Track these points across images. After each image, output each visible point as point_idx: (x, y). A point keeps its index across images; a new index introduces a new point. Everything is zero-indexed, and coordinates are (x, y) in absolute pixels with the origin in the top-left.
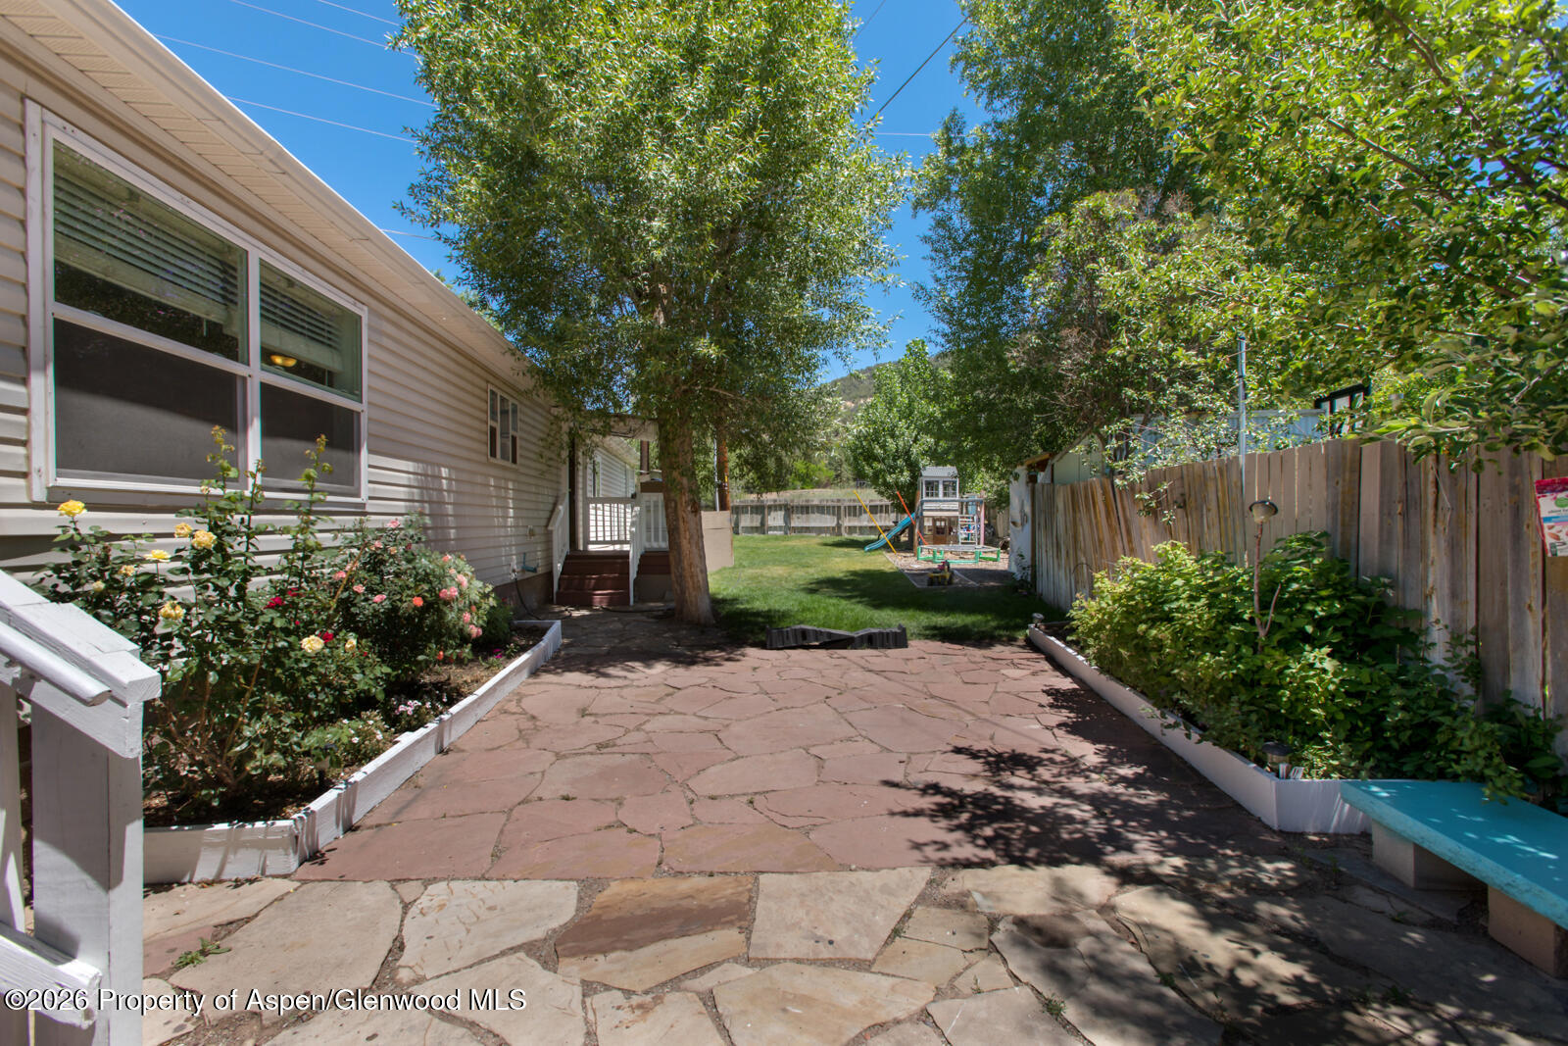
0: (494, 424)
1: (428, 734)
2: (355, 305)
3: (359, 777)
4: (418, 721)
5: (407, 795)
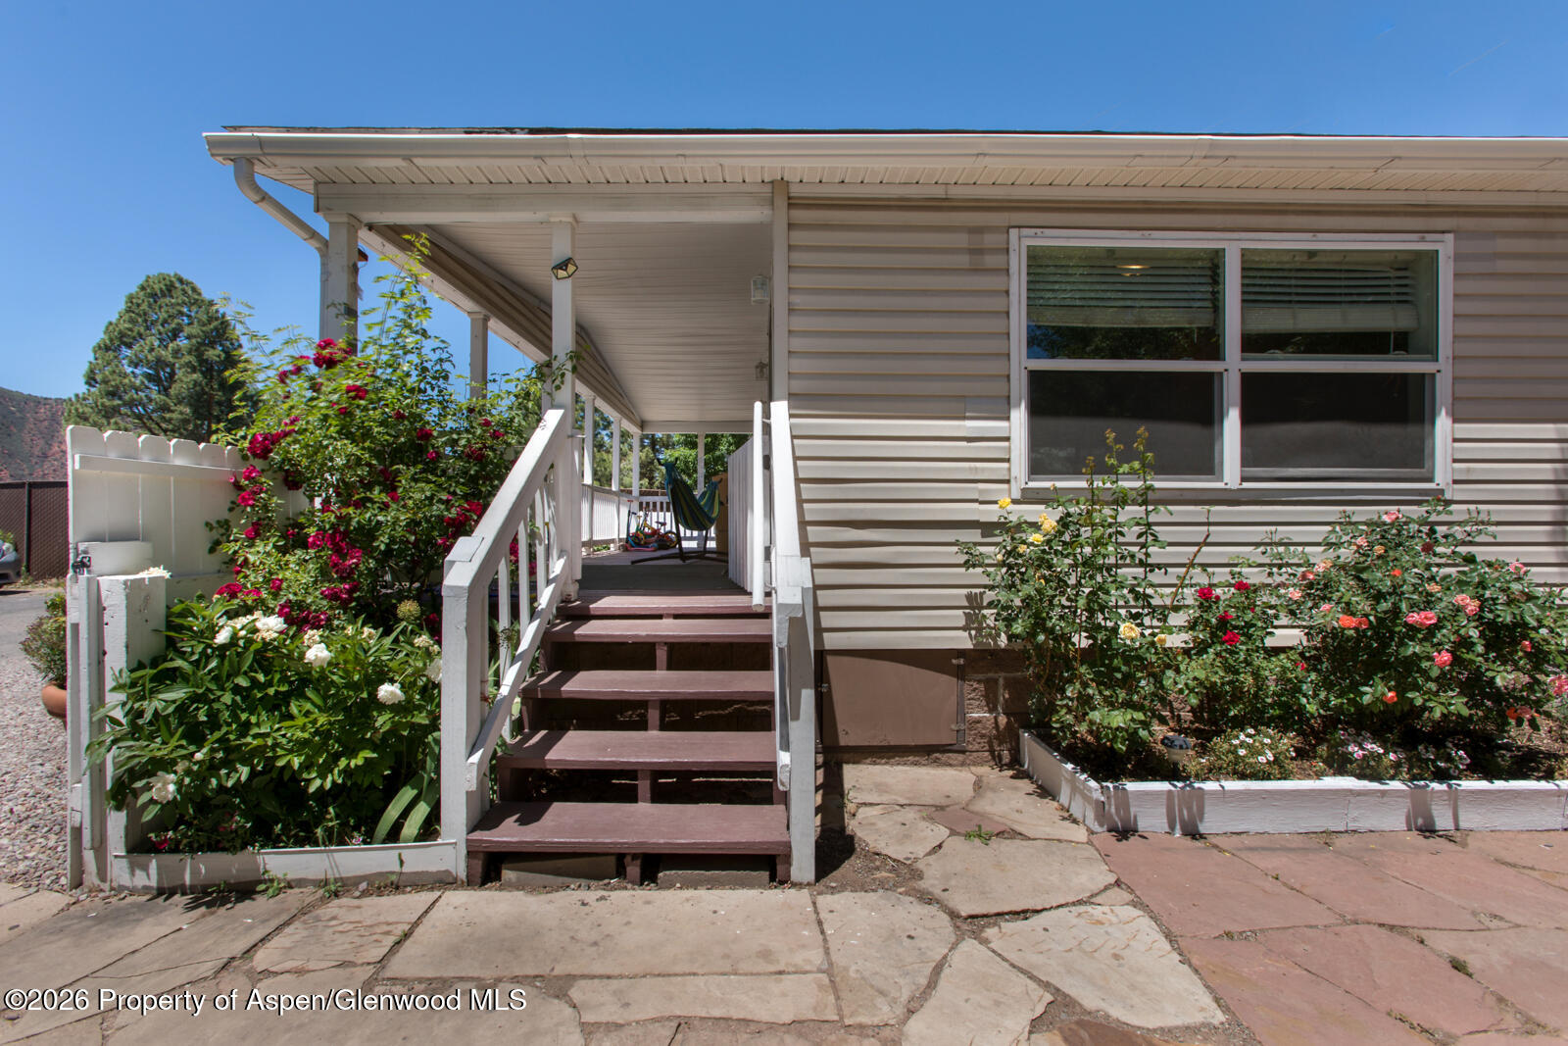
1: (1384, 793)
2: (1423, 240)
3: (1210, 786)
4: (1368, 770)
5: (1298, 842)
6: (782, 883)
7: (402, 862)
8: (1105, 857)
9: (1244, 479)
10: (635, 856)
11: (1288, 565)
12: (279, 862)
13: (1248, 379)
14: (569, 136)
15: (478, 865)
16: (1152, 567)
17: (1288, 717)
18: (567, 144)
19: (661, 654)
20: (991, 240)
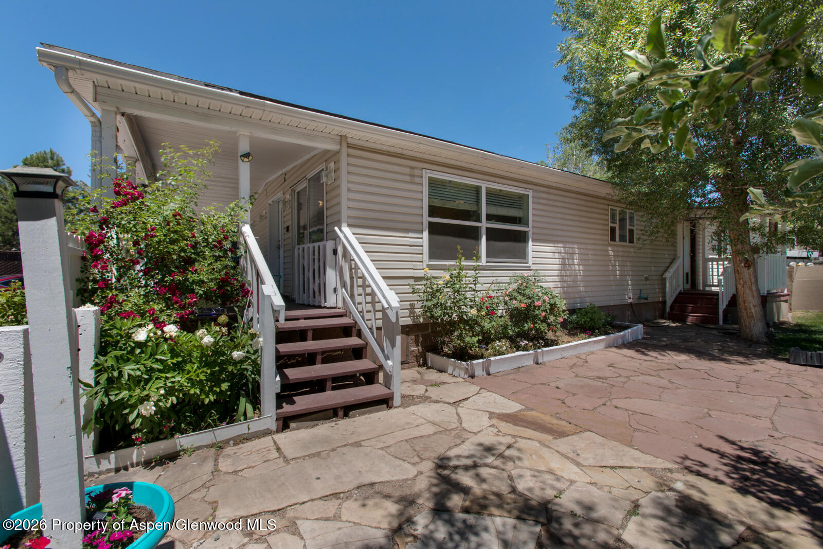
0: (613, 225)
1: (529, 354)
2: (526, 191)
3: (492, 358)
4: (525, 349)
5: (513, 371)
6: (391, 408)
7: (249, 429)
8: (473, 383)
9: (487, 262)
10: (341, 408)
11: (501, 290)
12: (184, 441)
13: (487, 229)
14: (266, 102)
15: (281, 422)
16: (477, 291)
17: (506, 336)
18: (264, 104)
19: (310, 334)
20: (417, 172)
